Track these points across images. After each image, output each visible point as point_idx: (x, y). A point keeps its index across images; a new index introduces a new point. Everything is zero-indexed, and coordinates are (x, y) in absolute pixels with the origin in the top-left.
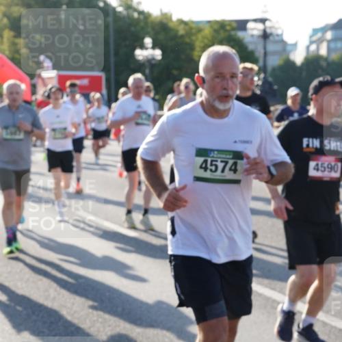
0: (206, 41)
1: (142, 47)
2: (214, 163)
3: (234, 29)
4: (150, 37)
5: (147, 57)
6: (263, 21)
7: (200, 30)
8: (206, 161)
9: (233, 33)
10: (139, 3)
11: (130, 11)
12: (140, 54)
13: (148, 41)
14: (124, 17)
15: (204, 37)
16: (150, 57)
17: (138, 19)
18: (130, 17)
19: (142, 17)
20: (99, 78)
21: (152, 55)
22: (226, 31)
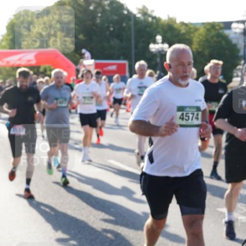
0: (201, 37)
1: (155, 42)
2: (187, 115)
3: (221, 28)
4: (160, 35)
5: (158, 49)
6: (243, 22)
7: (196, 30)
8: (183, 114)
9: (221, 31)
10: (153, 11)
11: (146, 17)
12: (153, 47)
13: (159, 38)
14: (142, 21)
15: (199, 35)
16: (160, 49)
17: (152, 22)
18: (146, 21)
19: (154, 21)
20: (124, 65)
21: (162, 48)
22: (216, 30)
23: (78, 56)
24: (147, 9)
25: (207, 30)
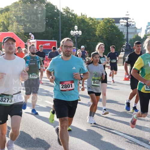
9: (113, 24)
10: (73, 10)
13: (76, 27)
17: (72, 17)
22: (110, 23)
23: (26, 37)
24: (69, 9)
25: (105, 23)
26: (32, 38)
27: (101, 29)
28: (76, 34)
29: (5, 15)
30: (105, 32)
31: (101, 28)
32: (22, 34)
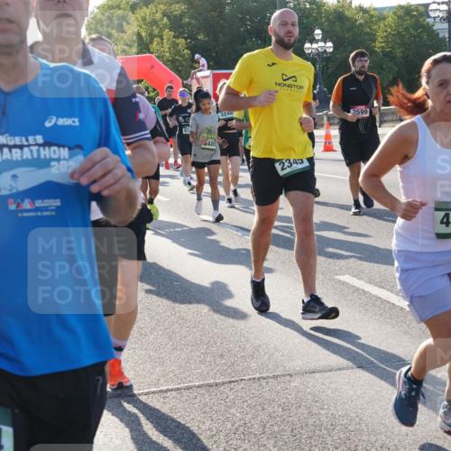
22: (413, 17)
25: (399, 17)
26: (203, 66)
27: (390, 34)
28: (320, 49)
29: (142, 14)
30: (398, 40)
31: (389, 30)
32: (185, 60)
